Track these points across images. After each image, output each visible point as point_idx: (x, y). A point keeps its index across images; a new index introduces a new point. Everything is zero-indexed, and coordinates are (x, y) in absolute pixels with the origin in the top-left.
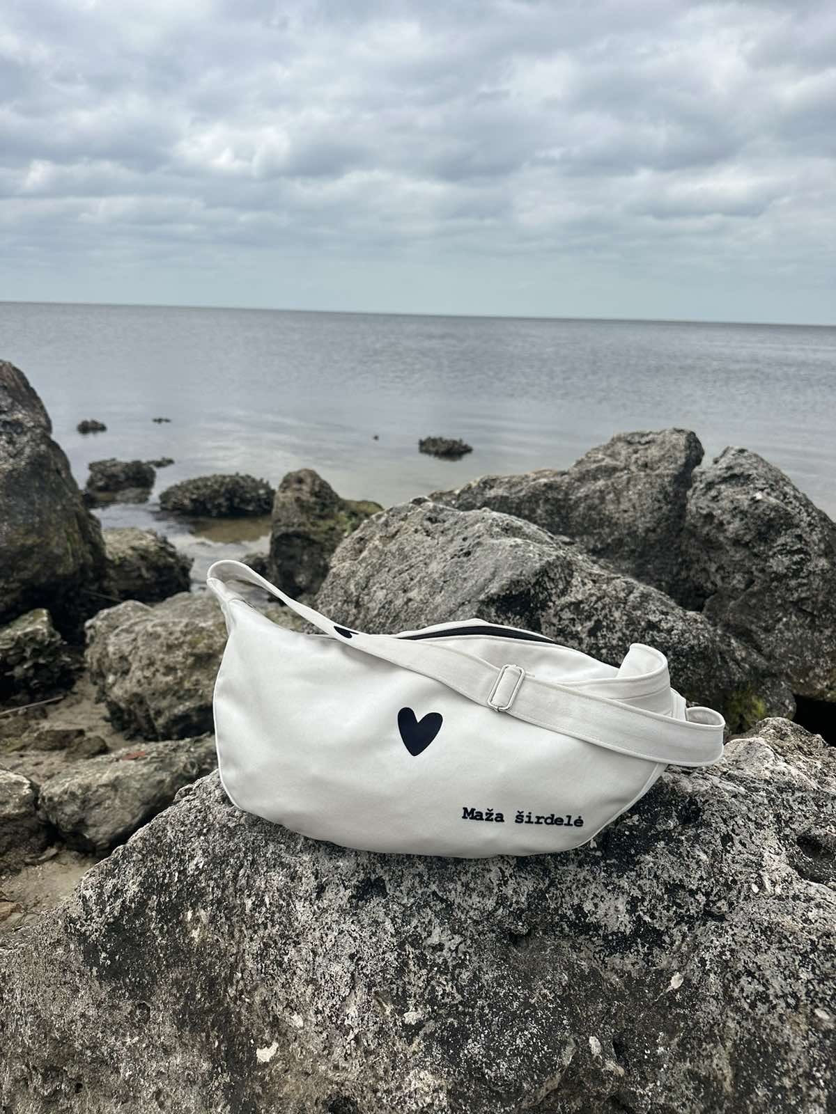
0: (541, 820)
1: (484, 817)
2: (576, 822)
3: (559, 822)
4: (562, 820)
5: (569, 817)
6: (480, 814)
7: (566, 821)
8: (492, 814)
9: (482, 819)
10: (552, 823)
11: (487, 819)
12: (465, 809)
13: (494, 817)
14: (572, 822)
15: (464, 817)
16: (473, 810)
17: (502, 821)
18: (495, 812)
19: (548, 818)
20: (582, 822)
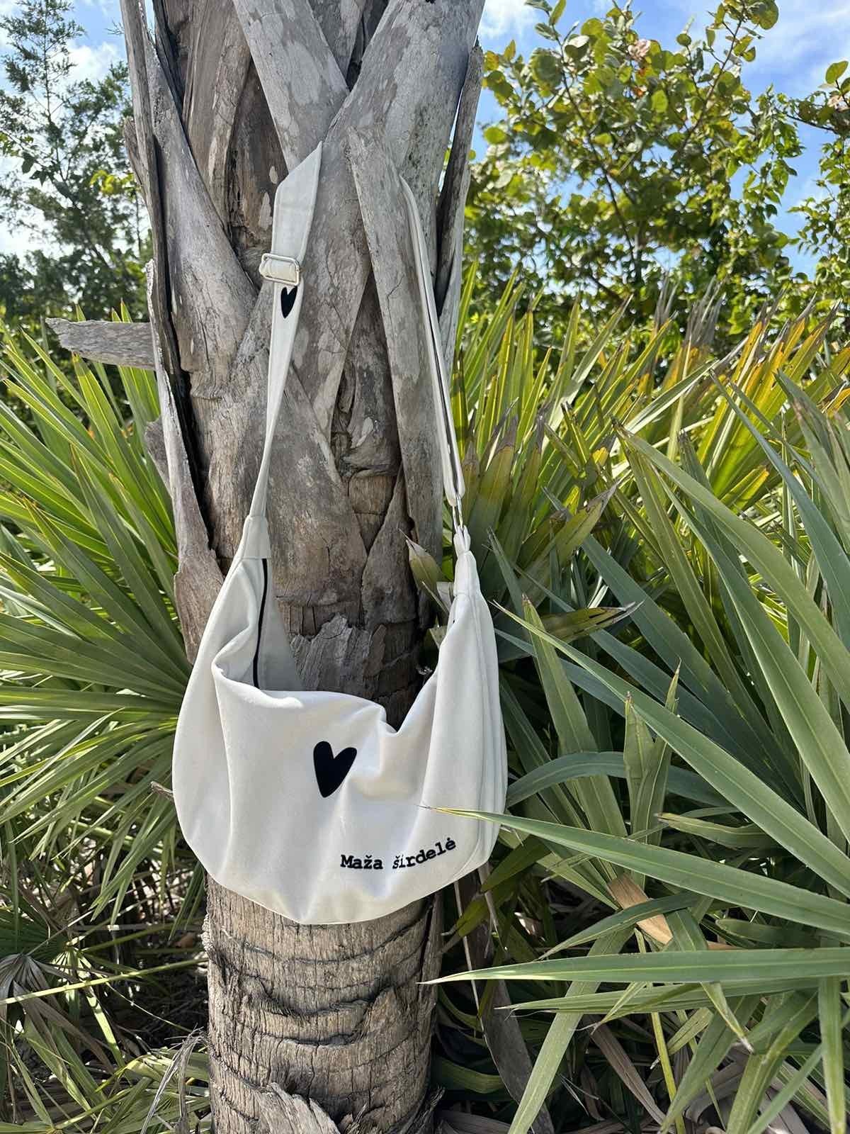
0: (413, 861)
1: (363, 864)
2: (447, 846)
3: (431, 855)
4: (433, 852)
5: (439, 844)
6: (359, 861)
7: (437, 850)
8: (371, 861)
9: (360, 867)
10: (425, 860)
11: (366, 867)
12: (343, 857)
13: (372, 864)
14: (444, 848)
15: (343, 865)
16: (351, 857)
17: (381, 868)
18: (373, 859)
19: (418, 856)
20: (453, 843)
